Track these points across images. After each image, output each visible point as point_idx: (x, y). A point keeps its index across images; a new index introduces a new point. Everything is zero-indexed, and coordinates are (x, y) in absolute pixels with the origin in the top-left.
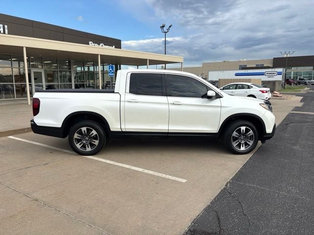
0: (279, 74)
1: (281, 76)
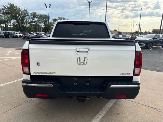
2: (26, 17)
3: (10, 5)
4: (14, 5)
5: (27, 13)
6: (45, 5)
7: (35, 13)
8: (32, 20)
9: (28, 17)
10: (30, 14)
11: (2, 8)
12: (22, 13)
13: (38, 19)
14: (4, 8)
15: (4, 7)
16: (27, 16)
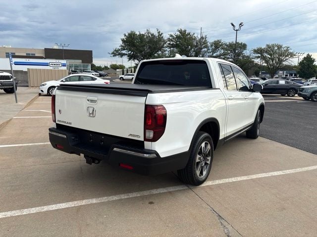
0: (64, 65)
1: (66, 67)
2: (203, 50)
3: (180, 33)
4: (185, 32)
5: (205, 42)
6: (233, 25)
7: (218, 41)
8: (211, 53)
9: (206, 49)
10: (209, 45)
11: (169, 38)
12: (197, 43)
13: (222, 52)
14: (171, 38)
15: (171, 36)
16: (204, 47)
